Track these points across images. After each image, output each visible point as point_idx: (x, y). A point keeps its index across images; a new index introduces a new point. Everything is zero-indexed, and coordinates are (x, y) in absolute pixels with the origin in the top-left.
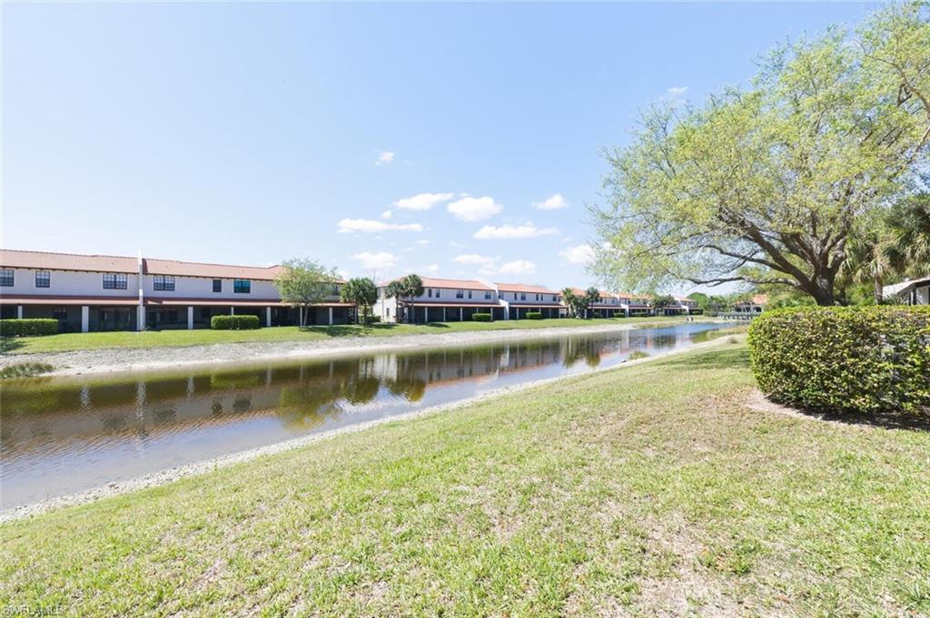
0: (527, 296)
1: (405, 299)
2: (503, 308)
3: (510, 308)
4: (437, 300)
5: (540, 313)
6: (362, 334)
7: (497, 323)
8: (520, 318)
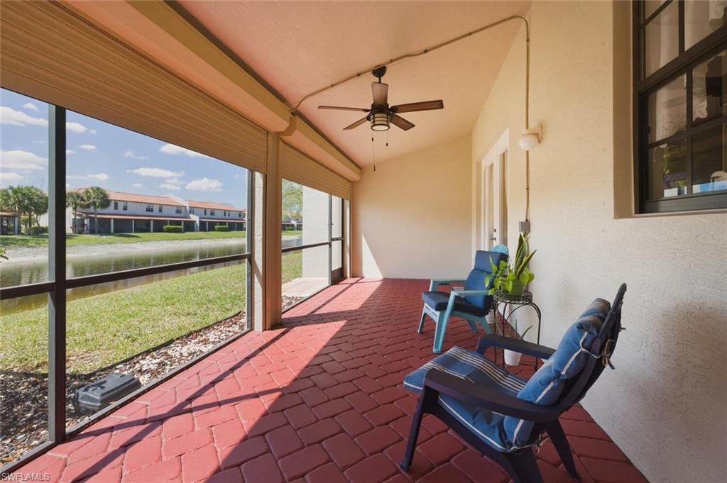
0: (216, 212)
1: (87, 210)
2: (194, 222)
3: (200, 222)
4: (125, 212)
5: (227, 226)
6: (33, 245)
7: (188, 234)
8: (209, 230)
